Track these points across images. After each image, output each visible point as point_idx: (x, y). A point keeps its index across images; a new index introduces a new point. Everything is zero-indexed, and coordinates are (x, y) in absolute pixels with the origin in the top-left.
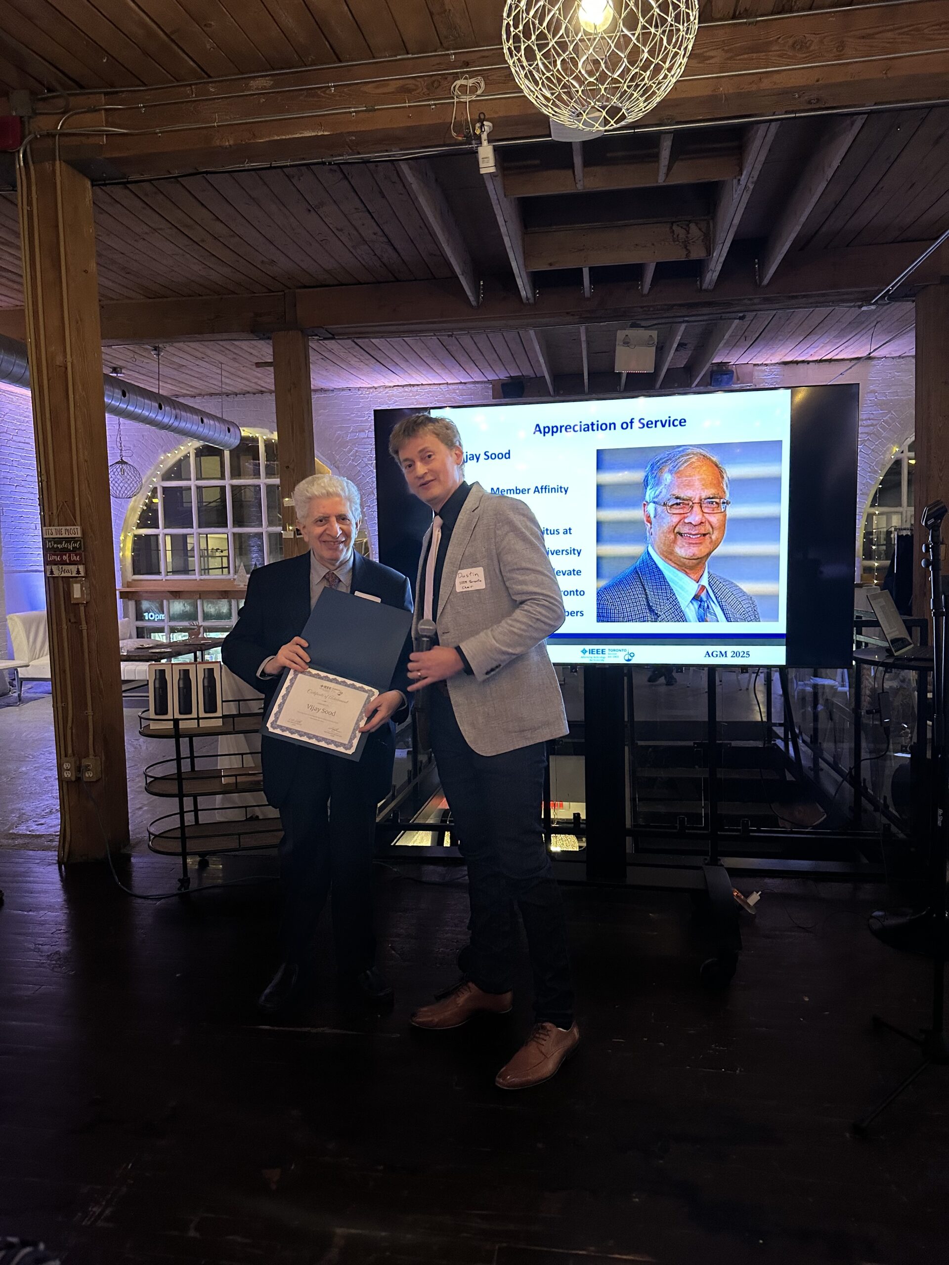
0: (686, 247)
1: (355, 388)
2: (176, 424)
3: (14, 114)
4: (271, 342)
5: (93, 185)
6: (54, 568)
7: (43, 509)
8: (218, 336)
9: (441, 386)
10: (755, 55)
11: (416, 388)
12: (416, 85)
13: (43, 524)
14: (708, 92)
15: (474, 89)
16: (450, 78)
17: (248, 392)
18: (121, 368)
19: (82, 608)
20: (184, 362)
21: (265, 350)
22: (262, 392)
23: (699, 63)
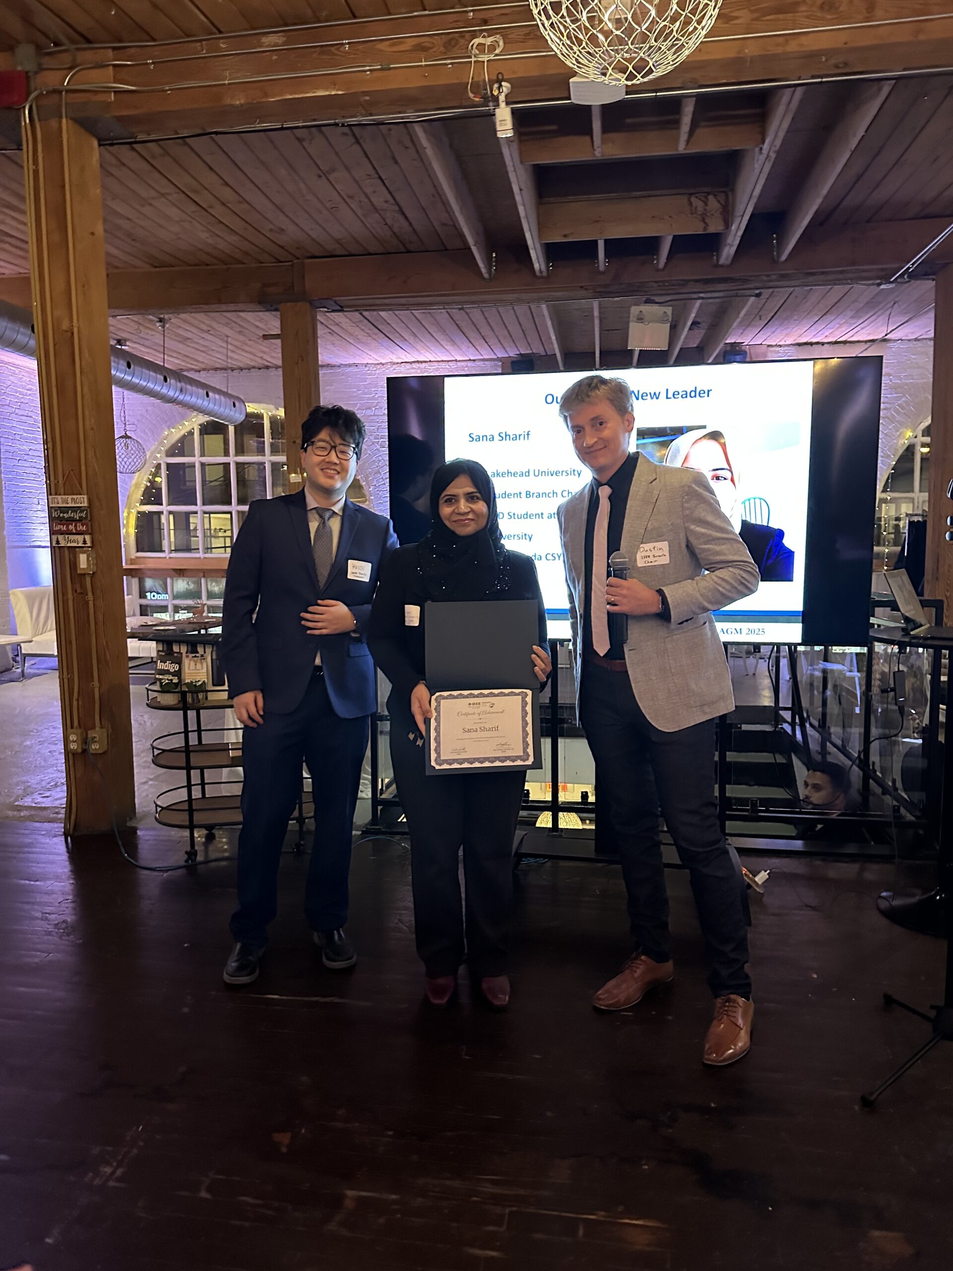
0: (703, 220)
1: (362, 364)
2: (181, 397)
3: (19, 68)
4: (278, 313)
5: (100, 145)
6: (61, 537)
7: (48, 477)
8: (224, 307)
9: (450, 364)
10: (781, 16)
11: (424, 365)
12: (433, 43)
13: (49, 493)
14: (732, 55)
15: (492, 48)
16: (468, 36)
17: (254, 367)
18: (126, 340)
19: (88, 579)
20: (189, 335)
21: (272, 323)
22: (267, 367)
23: (726, 23)
